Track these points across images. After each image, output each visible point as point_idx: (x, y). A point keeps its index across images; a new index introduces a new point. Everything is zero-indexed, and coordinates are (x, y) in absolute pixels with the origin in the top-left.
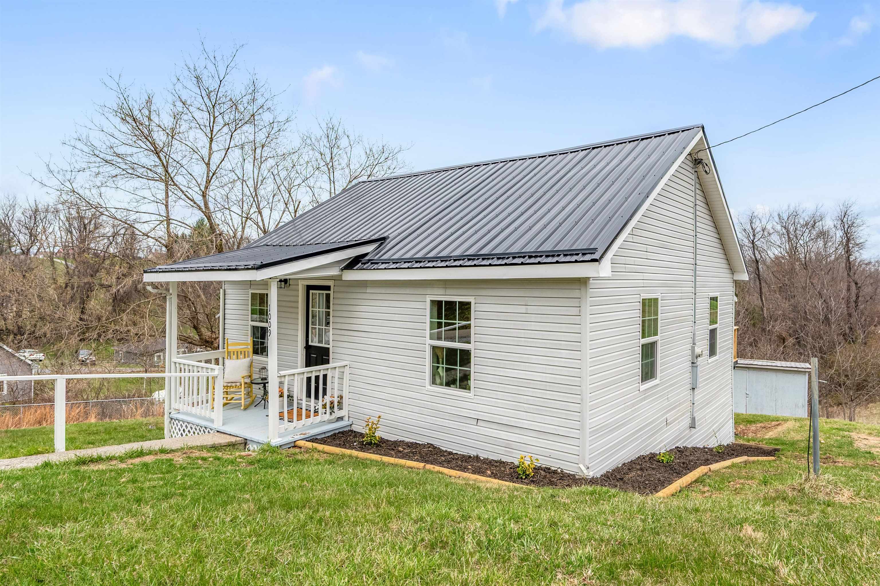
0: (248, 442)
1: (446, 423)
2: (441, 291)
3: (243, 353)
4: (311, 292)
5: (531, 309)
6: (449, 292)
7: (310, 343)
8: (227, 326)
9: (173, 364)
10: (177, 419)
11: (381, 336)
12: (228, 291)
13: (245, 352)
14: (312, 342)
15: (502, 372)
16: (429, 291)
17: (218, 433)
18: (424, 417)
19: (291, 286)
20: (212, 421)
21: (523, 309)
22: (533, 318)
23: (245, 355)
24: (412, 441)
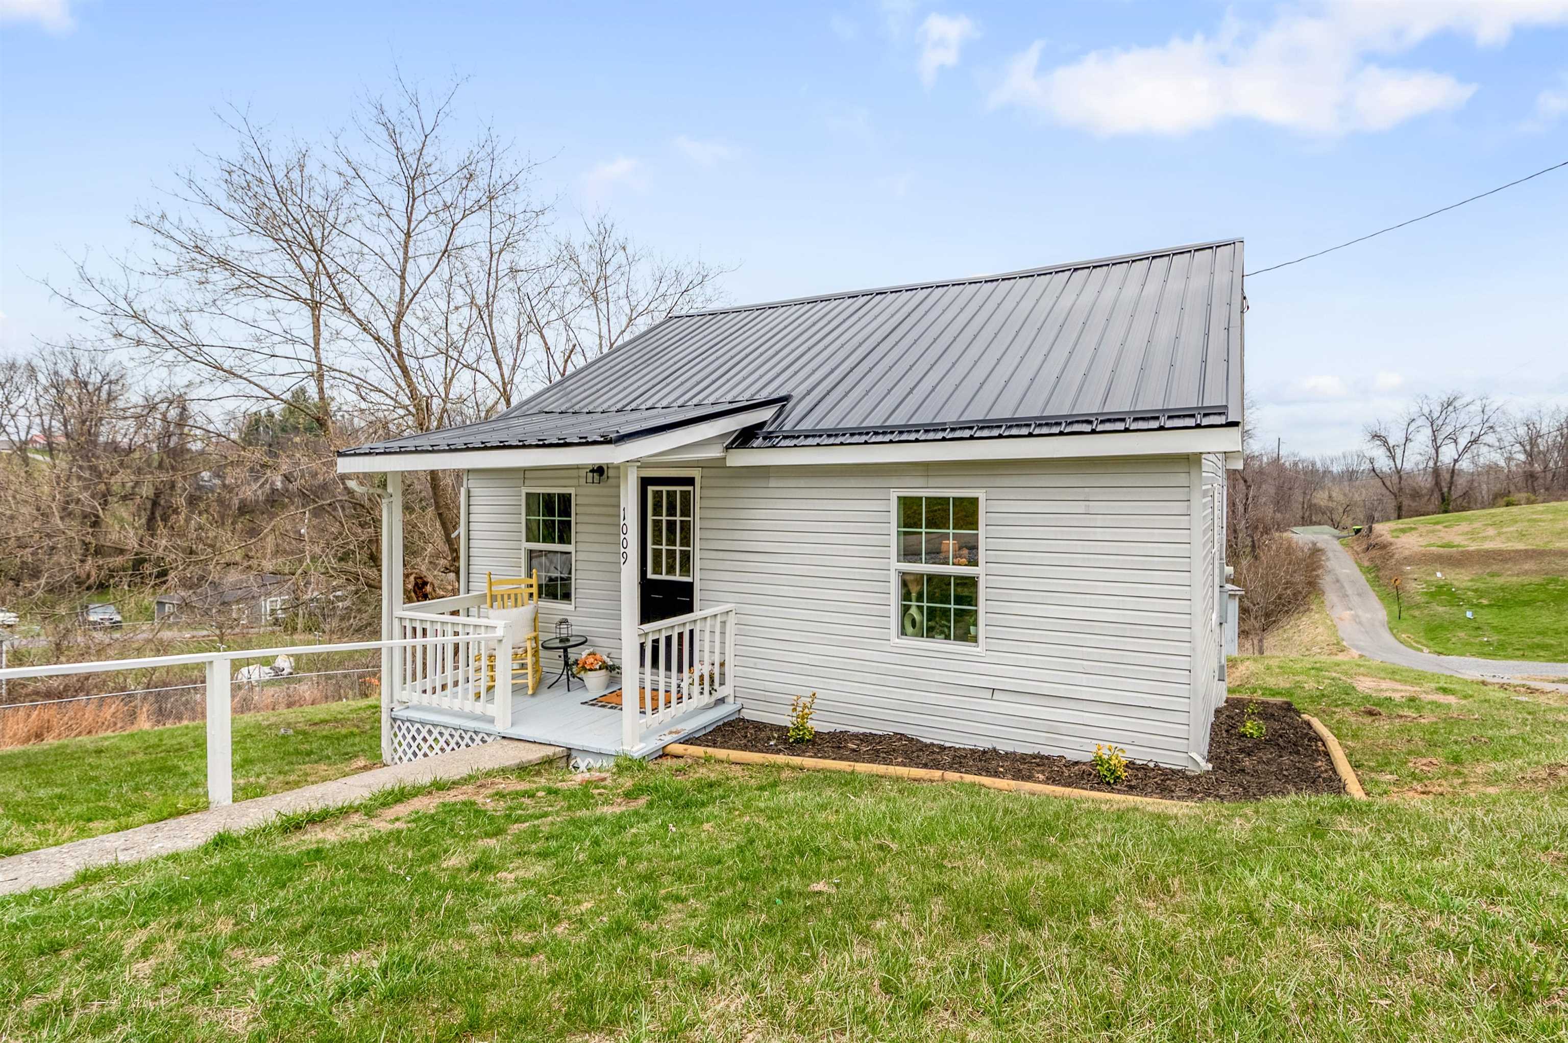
0: (574, 754)
1: (932, 698)
2: (920, 482)
3: (513, 597)
4: (651, 489)
5: (1095, 507)
6: (932, 482)
7: (650, 576)
8: (473, 552)
9: (396, 622)
10: (408, 720)
11: (798, 559)
12: (474, 492)
13: (516, 595)
14: (655, 572)
15: (1039, 610)
16: (895, 482)
17: (505, 742)
18: (887, 691)
19: (610, 480)
20: (491, 721)
21: (1080, 507)
22: (1100, 521)
23: (516, 600)
24: (862, 731)
